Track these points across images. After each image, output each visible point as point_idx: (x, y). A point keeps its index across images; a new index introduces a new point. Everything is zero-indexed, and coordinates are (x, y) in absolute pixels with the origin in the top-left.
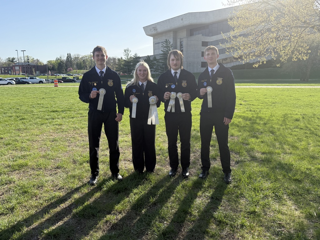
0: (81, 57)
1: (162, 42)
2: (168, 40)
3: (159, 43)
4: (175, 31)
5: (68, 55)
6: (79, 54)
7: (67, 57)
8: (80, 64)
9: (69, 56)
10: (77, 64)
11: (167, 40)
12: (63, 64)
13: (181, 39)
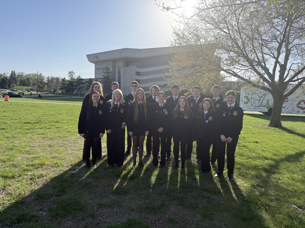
0: (25, 75)
1: (103, 69)
2: (109, 68)
3: (100, 69)
4: (114, 61)
5: (12, 72)
6: (23, 72)
7: (12, 74)
8: (24, 81)
9: (13, 74)
10: (21, 81)
11: (107, 67)
12: (7, 80)
13: (119, 68)
